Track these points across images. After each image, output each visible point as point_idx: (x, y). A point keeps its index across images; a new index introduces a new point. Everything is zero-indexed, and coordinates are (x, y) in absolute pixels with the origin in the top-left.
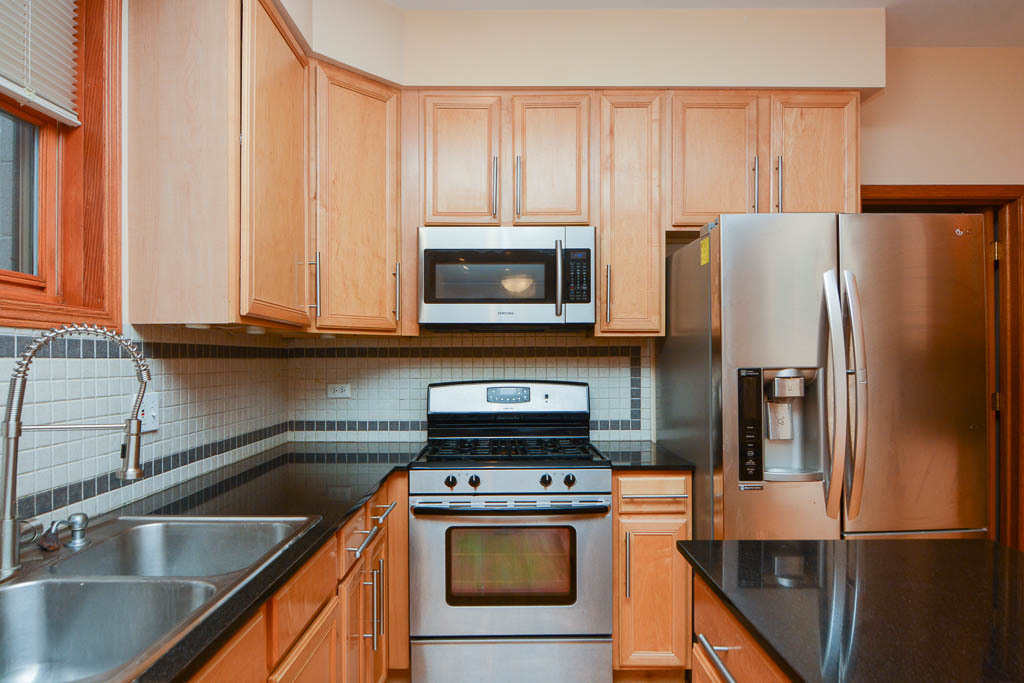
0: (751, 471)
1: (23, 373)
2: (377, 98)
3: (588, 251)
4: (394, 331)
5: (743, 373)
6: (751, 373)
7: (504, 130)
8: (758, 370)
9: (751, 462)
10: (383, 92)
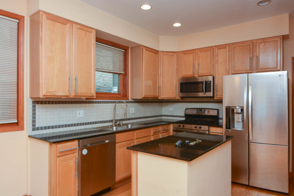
0: (228, 127)
1: (115, 106)
2: (172, 55)
3: (211, 81)
4: (176, 98)
5: (227, 107)
6: (228, 107)
7: (196, 57)
8: (230, 107)
9: (228, 125)
10: (174, 54)
